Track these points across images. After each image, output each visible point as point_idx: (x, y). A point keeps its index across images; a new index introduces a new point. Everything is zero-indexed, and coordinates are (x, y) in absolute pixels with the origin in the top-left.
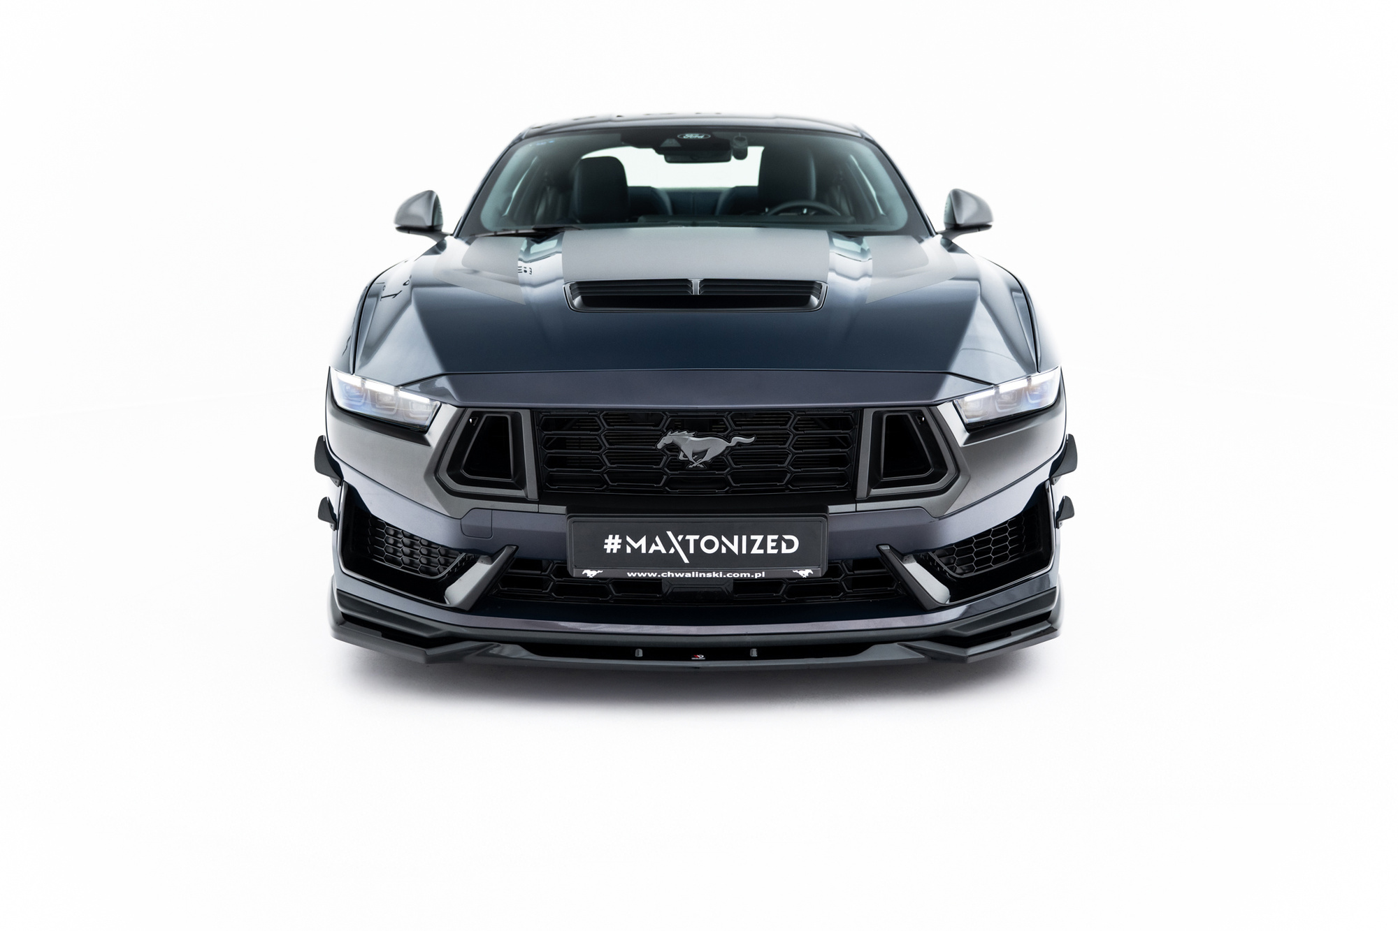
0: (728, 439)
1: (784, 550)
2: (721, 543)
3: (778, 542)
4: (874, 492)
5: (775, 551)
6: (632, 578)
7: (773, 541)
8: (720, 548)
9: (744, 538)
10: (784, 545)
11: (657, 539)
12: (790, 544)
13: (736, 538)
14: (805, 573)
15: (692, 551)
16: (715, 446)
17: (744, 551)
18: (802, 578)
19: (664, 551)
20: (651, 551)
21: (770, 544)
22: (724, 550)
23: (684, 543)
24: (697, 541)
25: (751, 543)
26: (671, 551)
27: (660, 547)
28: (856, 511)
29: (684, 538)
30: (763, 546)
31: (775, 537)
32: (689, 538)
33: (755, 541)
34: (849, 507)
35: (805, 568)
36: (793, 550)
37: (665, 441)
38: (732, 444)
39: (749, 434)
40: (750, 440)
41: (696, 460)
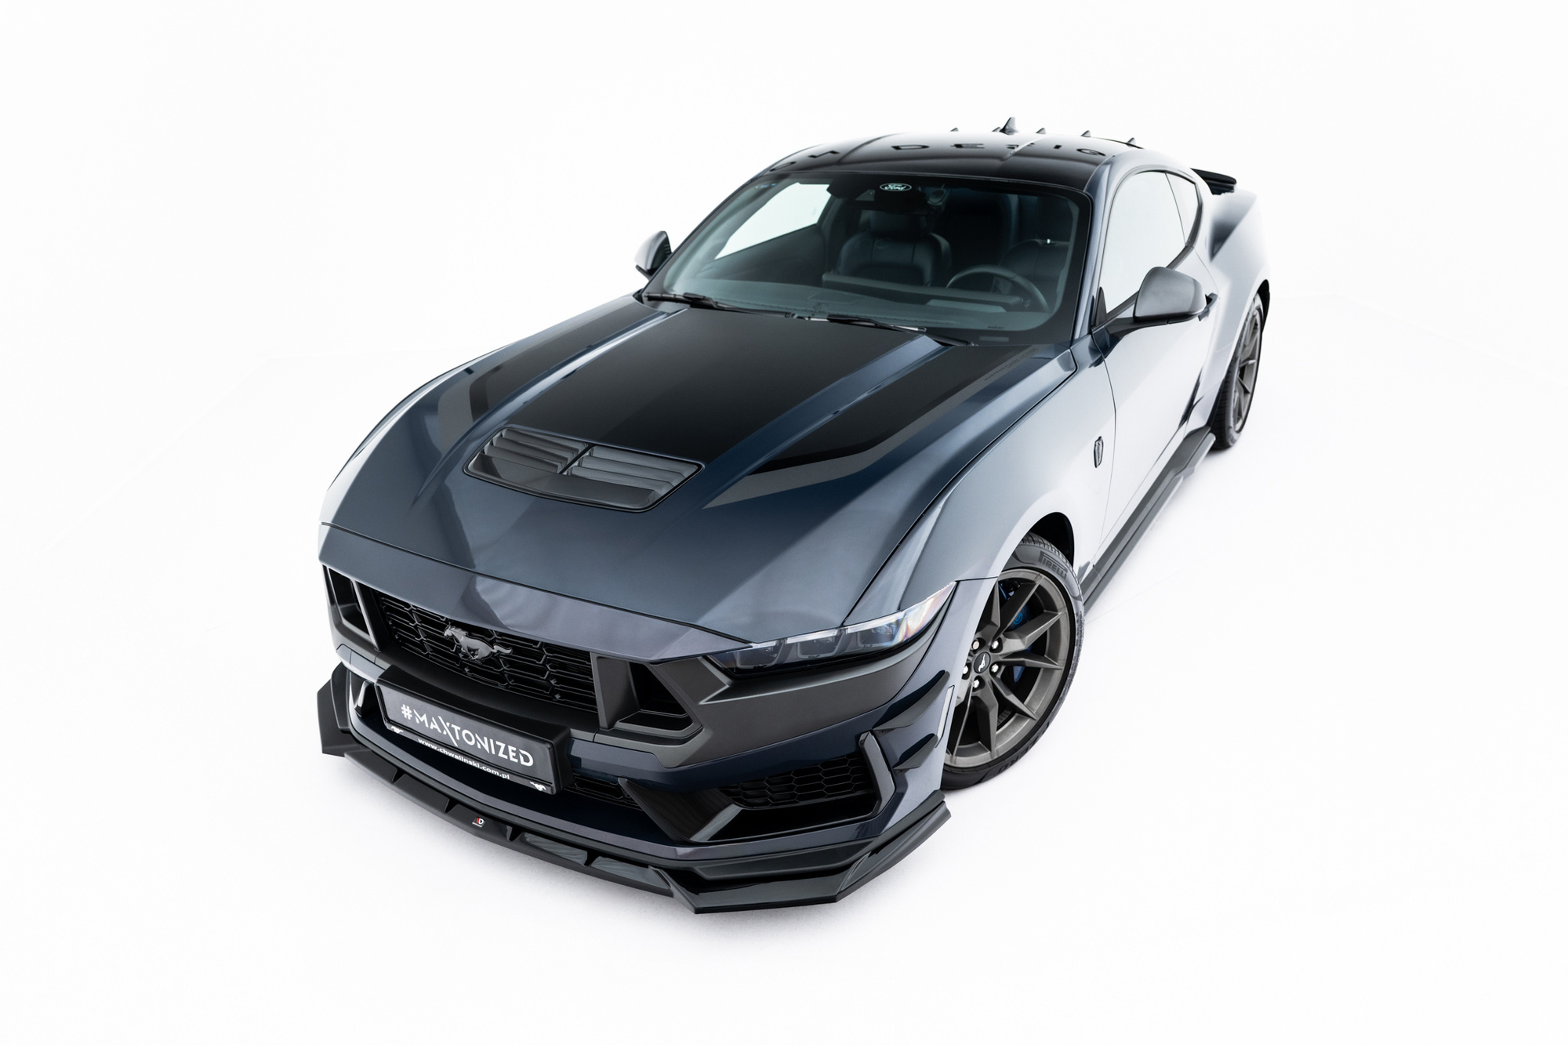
0: (491, 644)
1: (523, 762)
2: (476, 740)
3: (517, 752)
4: (619, 725)
5: (516, 761)
6: (421, 744)
7: (513, 751)
8: (476, 743)
9: (491, 741)
10: (522, 758)
11: (433, 719)
12: (526, 759)
13: (486, 739)
14: (540, 787)
15: (458, 738)
16: (483, 649)
17: (493, 752)
18: (537, 790)
19: (440, 731)
20: (432, 727)
21: (512, 754)
22: (479, 746)
23: (452, 730)
24: (460, 733)
25: (497, 748)
26: (445, 733)
27: (437, 727)
28: (593, 742)
29: (450, 725)
30: (506, 752)
31: (515, 749)
32: (453, 726)
33: (500, 747)
34: (589, 736)
35: (539, 783)
36: (530, 764)
37: (448, 632)
38: (495, 651)
39: (506, 646)
40: (508, 651)
41: (473, 655)
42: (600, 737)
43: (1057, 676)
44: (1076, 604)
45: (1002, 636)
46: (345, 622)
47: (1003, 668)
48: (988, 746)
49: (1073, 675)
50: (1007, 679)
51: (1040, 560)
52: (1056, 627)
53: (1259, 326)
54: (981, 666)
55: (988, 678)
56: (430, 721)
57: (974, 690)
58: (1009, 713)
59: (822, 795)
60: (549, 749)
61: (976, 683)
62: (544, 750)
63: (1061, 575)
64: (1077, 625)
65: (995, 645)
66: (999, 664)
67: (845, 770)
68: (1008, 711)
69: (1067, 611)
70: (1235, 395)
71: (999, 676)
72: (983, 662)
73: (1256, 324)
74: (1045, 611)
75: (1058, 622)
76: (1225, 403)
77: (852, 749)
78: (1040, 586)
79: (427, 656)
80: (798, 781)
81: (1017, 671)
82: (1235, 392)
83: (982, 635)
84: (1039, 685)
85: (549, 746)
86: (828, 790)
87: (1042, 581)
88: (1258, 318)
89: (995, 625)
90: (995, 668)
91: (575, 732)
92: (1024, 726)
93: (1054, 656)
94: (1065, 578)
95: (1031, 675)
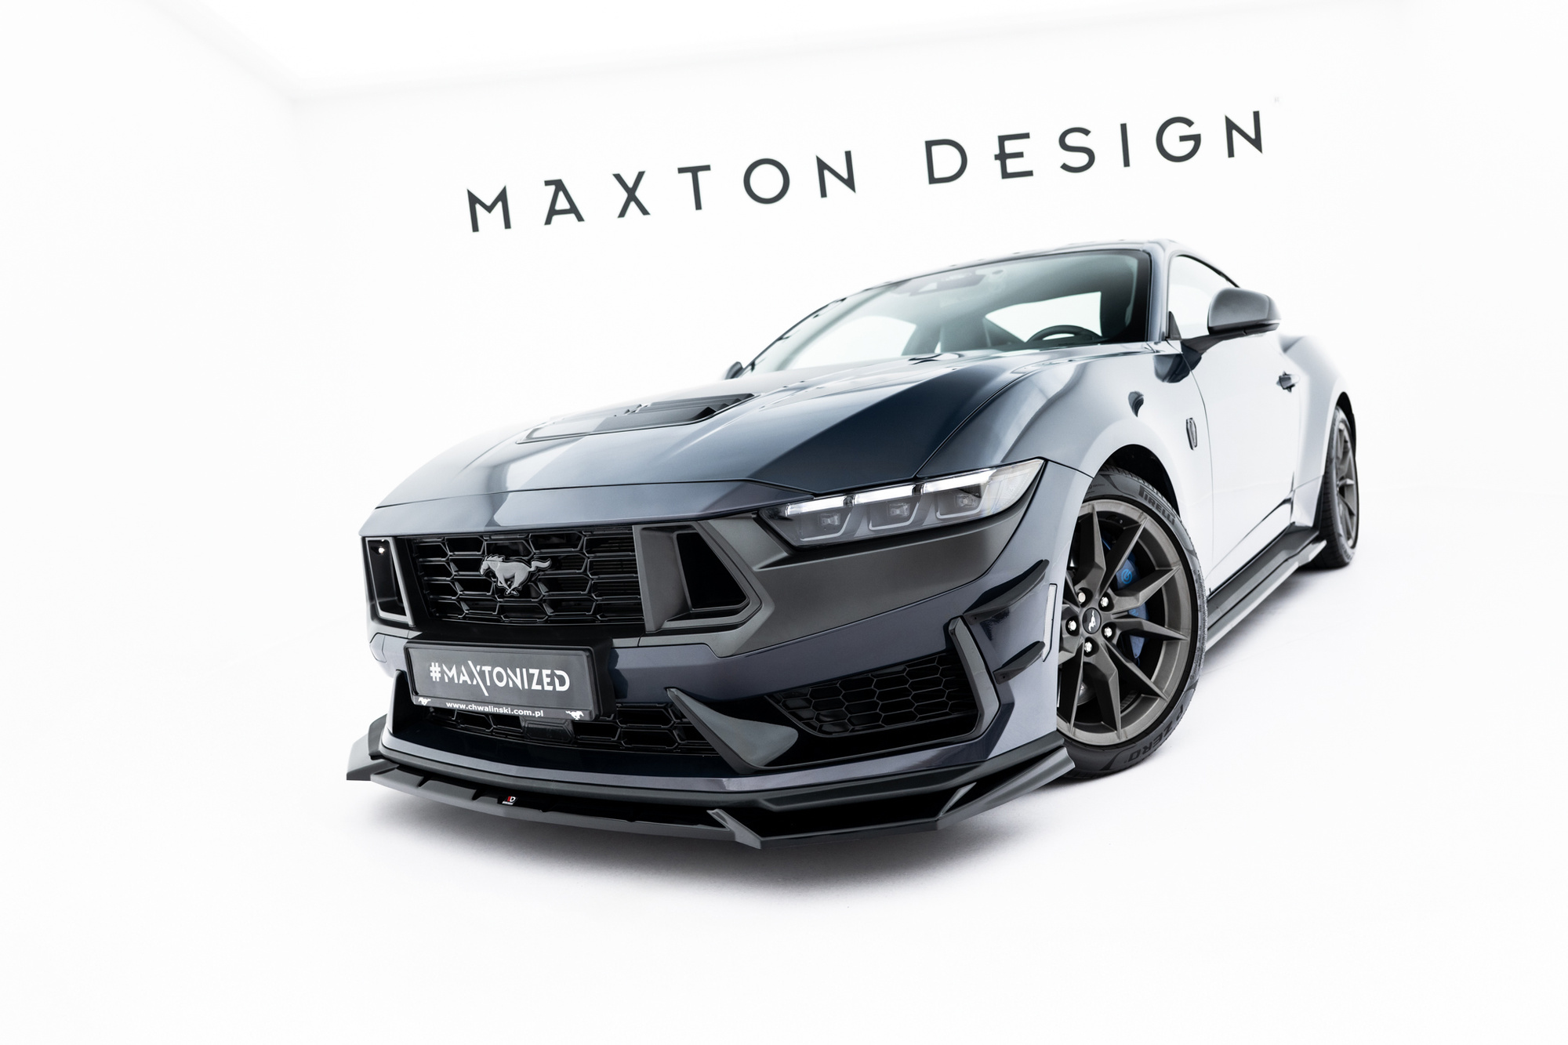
0: (528, 563)
1: (559, 688)
2: (508, 675)
3: (552, 676)
4: (667, 624)
5: (550, 688)
7: (548, 676)
8: (508, 682)
9: (524, 670)
10: (557, 681)
11: (463, 669)
12: (562, 683)
13: (518, 670)
14: (577, 715)
15: (488, 684)
16: (521, 572)
17: (526, 687)
18: (575, 721)
19: (469, 682)
20: (461, 682)
21: (546, 680)
22: (511, 685)
23: (482, 674)
24: (491, 673)
25: (530, 677)
26: (475, 683)
27: (466, 678)
28: (638, 647)
29: (481, 668)
30: (540, 682)
31: (549, 672)
32: (484, 668)
33: (533, 674)
34: (632, 641)
35: (575, 710)
36: (565, 688)
37: (484, 566)
38: (532, 569)
39: (543, 559)
40: (546, 564)
41: (510, 586)
42: (645, 641)
43: (1184, 647)
44: (1191, 559)
45: (1110, 591)
46: (383, 614)
47: (1118, 632)
48: (1113, 725)
50: (1124, 645)
51: (1141, 494)
52: (1171, 584)
53: (1349, 445)
54: (1092, 624)
55: (1101, 641)
56: (459, 673)
57: (1087, 654)
58: (1134, 697)
59: (910, 717)
60: (587, 657)
61: (1088, 647)
62: (580, 659)
63: (1168, 518)
64: (1196, 585)
65: (1105, 602)
66: (1112, 626)
68: (1135, 688)
69: (1181, 567)
70: (1339, 510)
71: (1115, 641)
72: (1093, 619)
73: (1346, 442)
74: (1156, 565)
75: (1173, 579)
76: (1329, 506)
78: (1144, 529)
79: (464, 618)
80: (884, 708)
81: (1138, 645)
82: (1339, 504)
83: (1088, 583)
84: (1165, 658)
85: (588, 654)
86: (920, 710)
87: (1147, 523)
88: (1346, 434)
89: (1100, 568)
90: (1109, 632)
91: (617, 642)
92: (1154, 708)
93: (1176, 624)
94: (1173, 522)
95: (1154, 644)
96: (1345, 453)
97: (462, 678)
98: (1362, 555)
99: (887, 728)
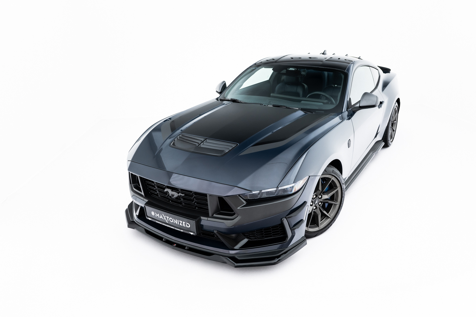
0: (178, 193)
1: (187, 226)
2: (173, 220)
3: (185, 224)
4: (215, 215)
5: (185, 226)
6: (157, 223)
8: (173, 221)
9: (178, 221)
10: (187, 225)
11: (161, 215)
12: (188, 225)
13: (176, 220)
14: (192, 234)
16: (176, 195)
17: (178, 224)
18: (191, 234)
21: (184, 224)
22: (174, 222)
23: (166, 218)
24: (169, 219)
26: (164, 219)
27: (162, 217)
28: (207, 220)
29: (166, 217)
30: (182, 224)
31: (185, 223)
32: (167, 217)
33: (180, 222)
34: (206, 218)
35: (192, 232)
36: (189, 227)
37: (166, 190)
38: (179, 195)
39: (183, 194)
40: (183, 195)
41: (173, 196)
42: (209, 219)
43: (338, 206)
44: (343, 185)
45: (322, 194)
46: (134, 189)
47: (322, 203)
48: (318, 226)
49: (342, 206)
50: (323, 206)
51: (333, 172)
52: (337, 192)
54: (316, 203)
55: (318, 206)
56: (160, 216)
57: (314, 209)
58: (324, 217)
59: (271, 236)
60: (195, 222)
61: (315, 208)
62: (193, 222)
63: (338, 177)
64: (343, 191)
65: (320, 197)
66: (321, 202)
67: (278, 229)
68: (324, 216)
69: (340, 187)
70: (390, 131)
71: (321, 206)
72: (317, 201)
73: (396, 111)
74: (334, 187)
75: (338, 191)
76: (387, 133)
77: (280, 223)
78: (332, 180)
79: (159, 198)
80: (264, 232)
81: (326, 205)
83: (316, 193)
84: (332, 209)
85: (195, 221)
86: (273, 235)
87: (333, 178)
88: (397, 109)
89: (320, 190)
91: (202, 218)
92: (328, 220)
93: (337, 201)
94: (339, 178)
95: (330, 206)
96: (395, 114)
97: (160, 217)
98: (394, 145)
99: (266, 239)
